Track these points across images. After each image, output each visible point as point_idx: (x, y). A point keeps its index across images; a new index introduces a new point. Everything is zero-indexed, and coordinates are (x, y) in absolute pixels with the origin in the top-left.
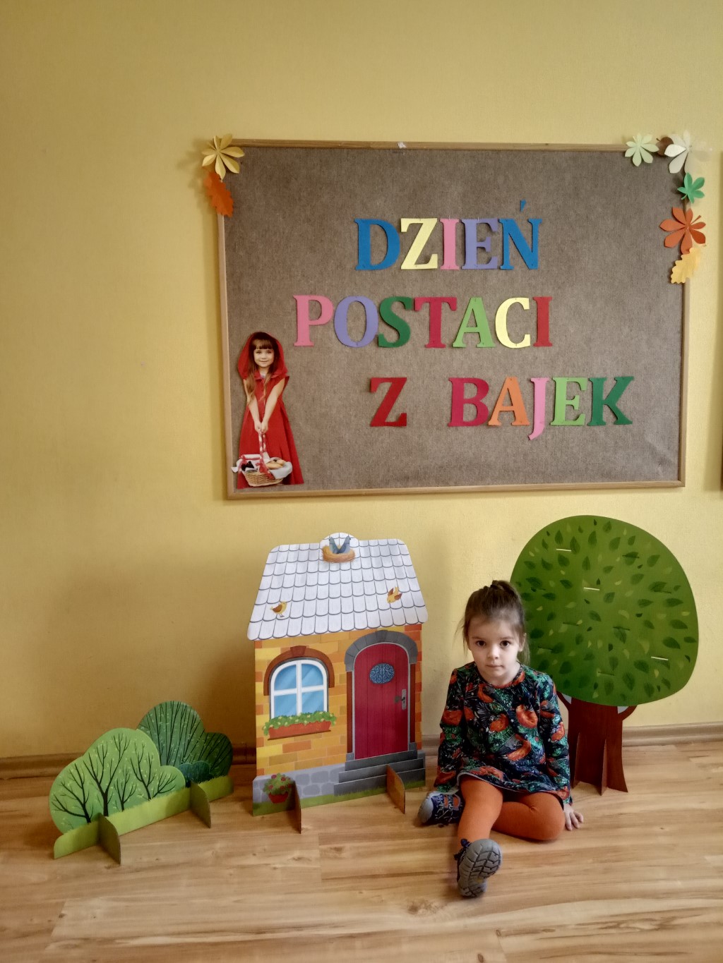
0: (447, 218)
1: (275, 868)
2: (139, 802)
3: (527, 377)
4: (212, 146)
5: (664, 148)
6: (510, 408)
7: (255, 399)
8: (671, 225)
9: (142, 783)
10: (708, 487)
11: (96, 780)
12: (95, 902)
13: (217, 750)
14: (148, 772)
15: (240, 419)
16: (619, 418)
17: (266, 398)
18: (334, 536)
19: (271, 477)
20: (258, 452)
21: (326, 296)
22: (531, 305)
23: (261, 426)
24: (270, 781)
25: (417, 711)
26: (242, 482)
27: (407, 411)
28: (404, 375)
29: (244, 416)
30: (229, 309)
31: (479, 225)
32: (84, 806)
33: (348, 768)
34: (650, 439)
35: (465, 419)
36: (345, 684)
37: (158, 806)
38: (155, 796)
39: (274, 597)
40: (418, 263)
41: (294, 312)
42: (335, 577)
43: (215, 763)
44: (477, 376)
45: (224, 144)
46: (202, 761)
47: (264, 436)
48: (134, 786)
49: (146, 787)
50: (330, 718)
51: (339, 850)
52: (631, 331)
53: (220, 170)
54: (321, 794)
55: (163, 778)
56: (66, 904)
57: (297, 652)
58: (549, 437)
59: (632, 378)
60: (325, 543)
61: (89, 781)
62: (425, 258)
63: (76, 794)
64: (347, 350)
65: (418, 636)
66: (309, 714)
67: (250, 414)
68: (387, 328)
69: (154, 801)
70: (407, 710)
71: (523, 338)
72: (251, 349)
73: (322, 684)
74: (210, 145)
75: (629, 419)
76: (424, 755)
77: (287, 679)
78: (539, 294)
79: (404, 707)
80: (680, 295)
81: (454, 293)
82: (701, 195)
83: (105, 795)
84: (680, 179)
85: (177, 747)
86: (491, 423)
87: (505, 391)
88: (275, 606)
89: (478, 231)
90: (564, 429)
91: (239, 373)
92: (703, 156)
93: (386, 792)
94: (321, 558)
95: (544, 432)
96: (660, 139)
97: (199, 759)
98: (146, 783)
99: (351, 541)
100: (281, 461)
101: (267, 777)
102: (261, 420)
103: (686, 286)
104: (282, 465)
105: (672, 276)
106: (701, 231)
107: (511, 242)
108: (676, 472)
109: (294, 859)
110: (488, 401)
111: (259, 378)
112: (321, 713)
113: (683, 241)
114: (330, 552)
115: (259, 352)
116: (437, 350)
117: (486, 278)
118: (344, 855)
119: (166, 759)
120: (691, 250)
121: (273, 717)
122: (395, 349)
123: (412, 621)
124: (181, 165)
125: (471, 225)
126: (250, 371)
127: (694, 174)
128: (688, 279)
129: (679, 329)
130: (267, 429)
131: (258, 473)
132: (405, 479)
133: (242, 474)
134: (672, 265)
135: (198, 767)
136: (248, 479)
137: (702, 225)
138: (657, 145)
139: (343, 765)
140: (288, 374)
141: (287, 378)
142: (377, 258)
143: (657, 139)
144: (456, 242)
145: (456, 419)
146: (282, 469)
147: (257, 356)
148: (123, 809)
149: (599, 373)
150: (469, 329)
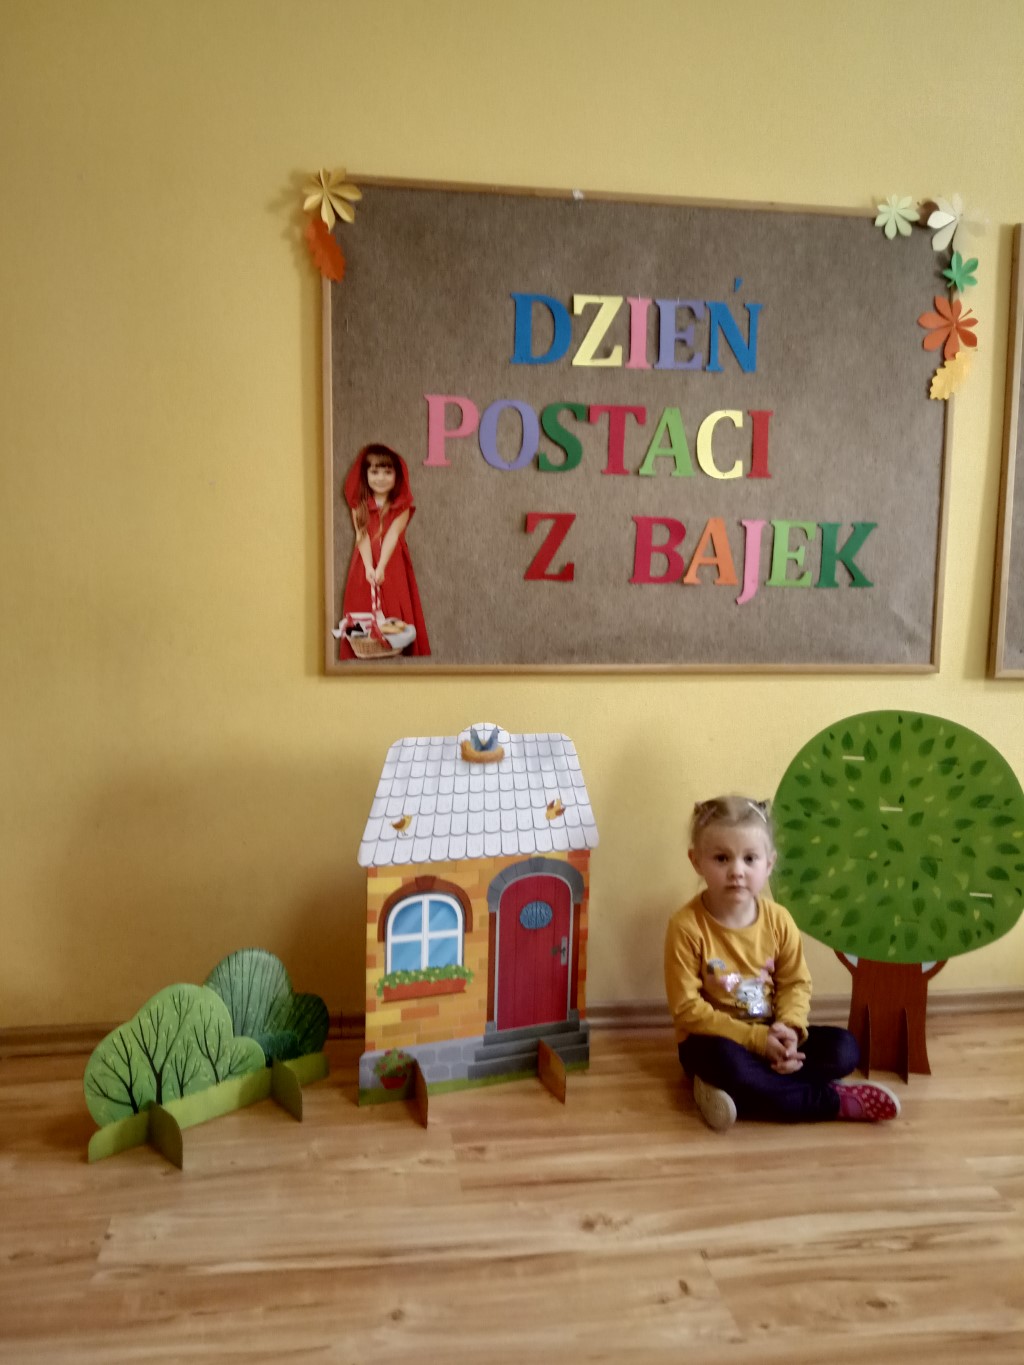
0: (636, 296)
1: (396, 1174)
2: (204, 1087)
3: (736, 519)
4: (318, 181)
5: (926, 216)
6: (715, 561)
7: (368, 537)
8: (932, 321)
9: (208, 1061)
10: (969, 675)
11: (148, 1055)
12: (153, 1219)
13: (309, 1017)
14: (216, 1046)
15: (346, 563)
16: (856, 578)
17: (383, 535)
18: (477, 727)
19: (387, 645)
20: (369, 609)
21: (469, 397)
22: (744, 421)
23: (375, 575)
24: (383, 1059)
25: (580, 967)
26: (345, 651)
27: (574, 560)
28: (571, 510)
29: (350, 561)
30: (334, 410)
31: (679, 309)
32: (130, 1090)
33: (488, 1042)
34: (897, 607)
35: (652, 573)
36: (486, 928)
37: (227, 1092)
38: (224, 1078)
39: (395, 810)
40: (596, 356)
41: (424, 420)
42: (477, 782)
43: (306, 1035)
44: (671, 514)
45: (333, 178)
46: (288, 1032)
47: (378, 589)
48: (198, 1064)
49: (214, 1066)
50: (465, 974)
51: (481, 1150)
52: (876, 461)
53: (327, 217)
54: (450, 1077)
55: (237, 1053)
56: (112, 1222)
57: (424, 884)
58: (763, 601)
59: (873, 526)
60: (466, 736)
61: (138, 1058)
62: (604, 351)
63: (120, 1073)
64: (496, 473)
65: (585, 867)
66: (438, 968)
67: (360, 557)
68: (551, 446)
69: (222, 1084)
70: (566, 967)
71: (732, 467)
72: (363, 466)
73: (455, 926)
74: (314, 179)
75: (869, 579)
76: (588, 1027)
77: (410, 921)
78: (756, 407)
79: (563, 961)
80: (941, 417)
81: (642, 400)
82: (972, 281)
83: (159, 1077)
84: (946, 260)
85: (257, 1012)
86: (687, 580)
87: (706, 539)
88: (396, 821)
89: (678, 318)
90: (783, 591)
91: (346, 500)
92: (978, 229)
93: (538, 1076)
94: (459, 756)
95: (756, 594)
96: (921, 202)
97: (285, 1029)
98: (214, 1060)
99: (499, 735)
100: (400, 624)
101: (379, 1053)
102: (375, 566)
103: (950, 405)
104: (403, 629)
105: (932, 389)
106: (972, 329)
107: (721, 335)
108: (928, 653)
109: (420, 1162)
110: (683, 549)
111: (373, 508)
112: (454, 967)
113: (948, 343)
114: (471, 749)
115: (375, 472)
116: (619, 478)
117: (686, 383)
118: (489, 1156)
119: (241, 1028)
120: (957, 356)
121: (389, 971)
122: (559, 475)
123: (578, 845)
124: (274, 207)
125: (668, 309)
126: (362, 497)
127: (965, 252)
128: (952, 394)
129: (938, 462)
130: (383, 578)
131: (369, 640)
132: (568, 653)
133: (346, 639)
134: (931, 374)
135: (282, 1039)
136: (354, 647)
137: (973, 322)
138: (917, 211)
139: (481, 1039)
140: (413, 504)
141: (412, 510)
142: (540, 348)
143: (918, 203)
144: (648, 332)
145: (640, 573)
146: (402, 635)
147: (372, 478)
148: (182, 1095)
149: (832, 518)
150: (661, 452)
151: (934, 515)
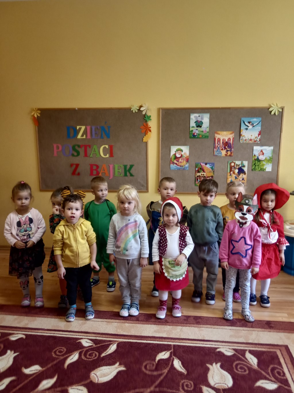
0: (88, 126)
3: (108, 164)
5: (140, 108)
6: (104, 172)
8: (143, 127)
16: (131, 175)
21: (60, 144)
22: (108, 147)
27: (80, 172)
28: (78, 163)
34: (139, 180)
35: (94, 174)
40: (81, 136)
41: (53, 148)
44: (96, 164)
52: (133, 153)
53: (36, 116)
59: (134, 165)
64: (65, 157)
68: (75, 152)
71: (106, 155)
74: (33, 110)
78: (110, 145)
80: (146, 145)
81: (90, 144)
84: (145, 116)
87: (102, 168)
89: (95, 129)
90: (117, 177)
95: (113, 177)
103: (147, 143)
105: (143, 140)
106: (150, 129)
107: (103, 132)
108: (147, 189)
110: (99, 170)
113: (146, 132)
116: (87, 158)
117: (97, 140)
120: (148, 134)
122: (76, 157)
128: (147, 141)
129: (146, 153)
132: (80, 188)
134: (143, 137)
142: (72, 135)
143: (139, 105)
144: (90, 132)
149: (125, 164)
150: (94, 153)
151: (145, 163)
